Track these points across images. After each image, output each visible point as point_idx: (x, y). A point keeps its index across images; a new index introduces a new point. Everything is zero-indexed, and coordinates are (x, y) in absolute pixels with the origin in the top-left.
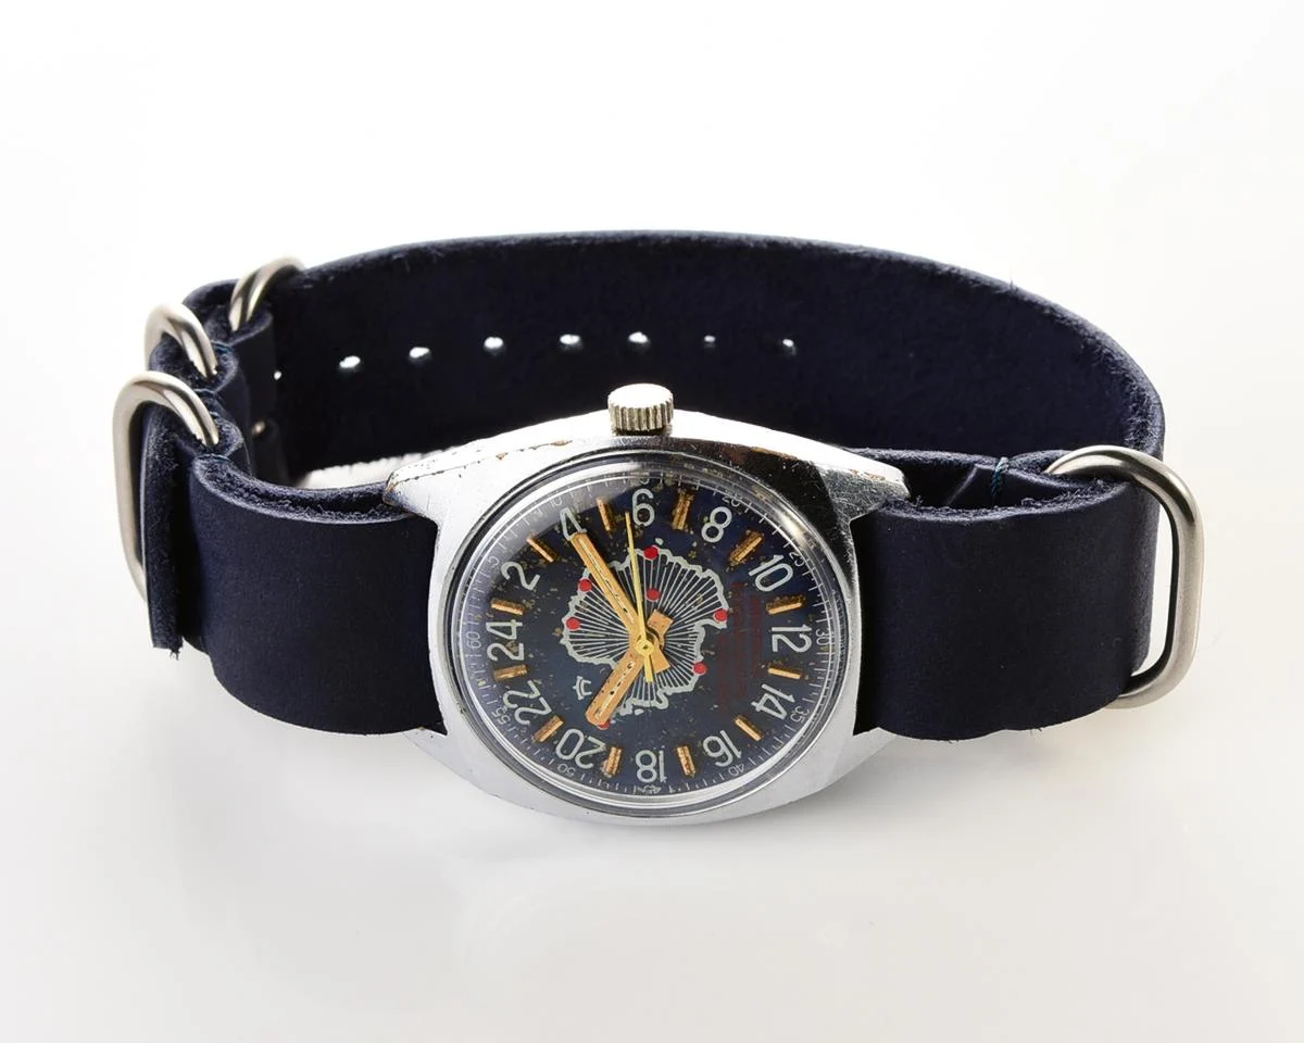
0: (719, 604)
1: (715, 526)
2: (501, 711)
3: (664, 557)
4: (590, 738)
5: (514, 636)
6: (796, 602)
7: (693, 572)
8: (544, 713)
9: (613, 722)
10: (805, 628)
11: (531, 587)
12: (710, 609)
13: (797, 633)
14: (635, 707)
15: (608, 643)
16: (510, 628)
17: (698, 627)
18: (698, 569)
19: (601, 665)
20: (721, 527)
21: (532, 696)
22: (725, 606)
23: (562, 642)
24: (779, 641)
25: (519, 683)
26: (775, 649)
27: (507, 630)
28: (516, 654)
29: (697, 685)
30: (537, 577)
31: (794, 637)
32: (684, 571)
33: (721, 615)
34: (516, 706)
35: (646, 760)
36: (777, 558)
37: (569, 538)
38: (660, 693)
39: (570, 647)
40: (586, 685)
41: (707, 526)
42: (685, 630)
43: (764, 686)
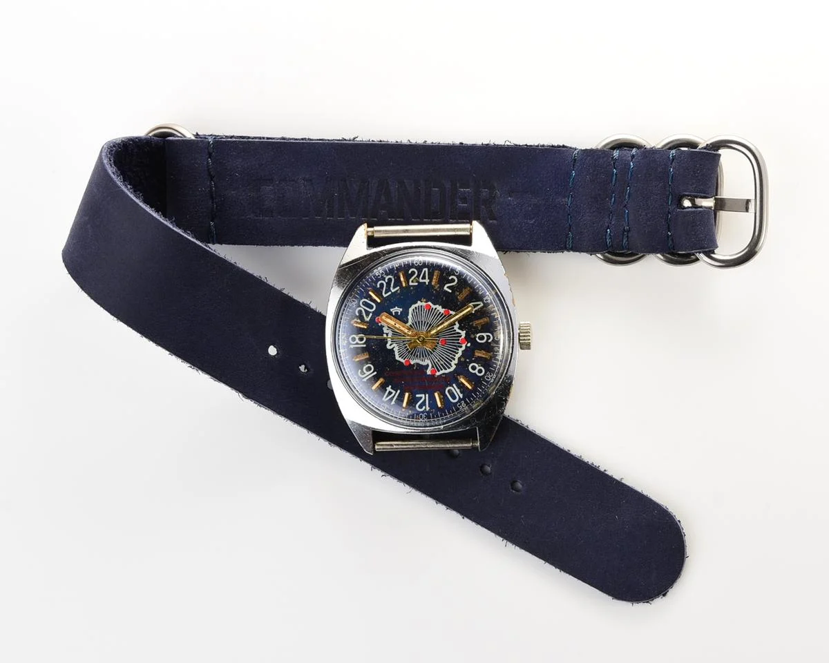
0: (439, 371)
1: (476, 369)
2: (383, 273)
3: (461, 347)
4: (371, 314)
5: (421, 281)
6: (441, 404)
7: (454, 359)
8: (383, 294)
9: (380, 324)
10: (428, 409)
11: (445, 288)
12: (436, 367)
13: (425, 405)
14: (387, 334)
15: (419, 322)
16: (425, 279)
17: (427, 362)
18: (456, 361)
19: (408, 319)
20: (476, 371)
21: (391, 288)
22: (438, 374)
23: (419, 302)
24: (421, 398)
25: (398, 282)
26: (417, 396)
27: (424, 278)
28: (412, 282)
29: (399, 361)
30: (450, 291)
31: (424, 404)
32: (455, 356)
33: (434, 372)
34: (386, 281)
35: (361, 339)
36: (461, 396)
37: (471, 304)
38: (394, 345)
39: (416, 305)
40: (398, 312)
41: (476, 365)
42: (426, 356)
43: (399, 391)
